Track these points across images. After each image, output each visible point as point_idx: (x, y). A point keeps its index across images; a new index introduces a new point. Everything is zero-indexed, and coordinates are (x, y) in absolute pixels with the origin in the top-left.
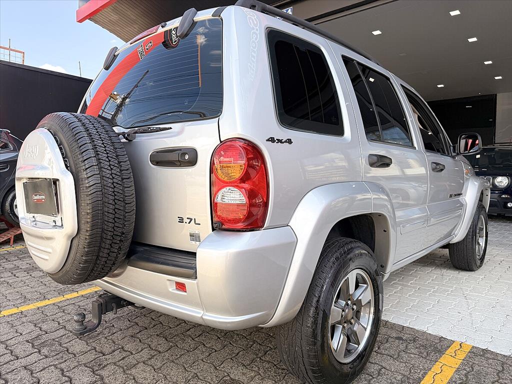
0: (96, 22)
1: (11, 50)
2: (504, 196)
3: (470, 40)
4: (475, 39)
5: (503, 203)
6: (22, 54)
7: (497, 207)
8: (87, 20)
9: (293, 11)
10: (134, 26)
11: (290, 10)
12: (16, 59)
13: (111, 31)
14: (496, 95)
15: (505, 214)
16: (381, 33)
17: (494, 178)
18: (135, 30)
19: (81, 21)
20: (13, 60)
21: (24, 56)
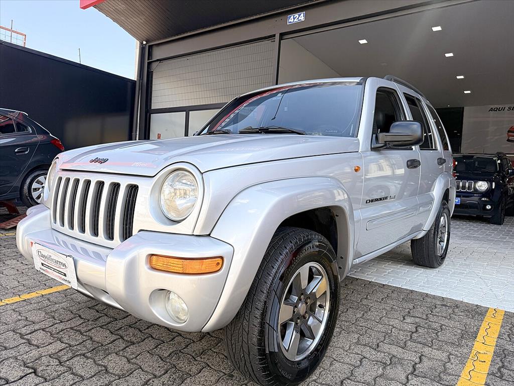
0: (100, 10)
1: (13, 31)
2: (483, 199)
3: (447, 55)
4: (451, 55)
5: (482, 205)
6: (24, 37)
7: (477, 208)
8: (92, 7)
9: (305, 16)
10: (141, 17)
11: (302, 15)
12: (18, 41)
13: (115, 20)
14: (463, 108)
15: (483, 216)
16: (367, 42)
17: (475, 183)
18: (140, 20)
19: (84, 8)
20: (14, 42)
21: (25, 39)
